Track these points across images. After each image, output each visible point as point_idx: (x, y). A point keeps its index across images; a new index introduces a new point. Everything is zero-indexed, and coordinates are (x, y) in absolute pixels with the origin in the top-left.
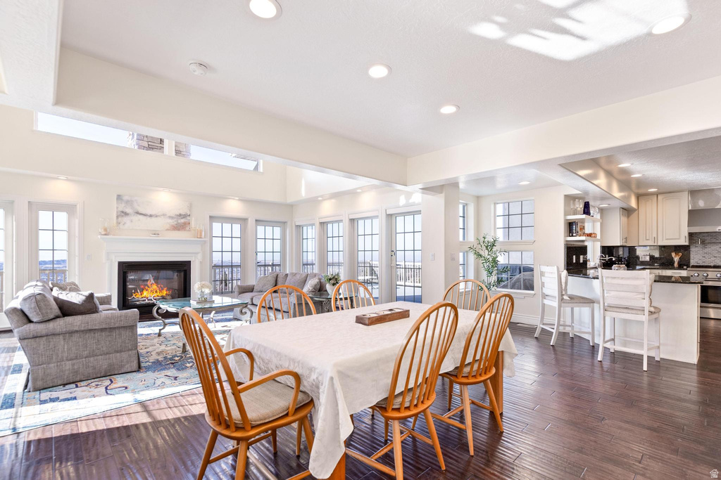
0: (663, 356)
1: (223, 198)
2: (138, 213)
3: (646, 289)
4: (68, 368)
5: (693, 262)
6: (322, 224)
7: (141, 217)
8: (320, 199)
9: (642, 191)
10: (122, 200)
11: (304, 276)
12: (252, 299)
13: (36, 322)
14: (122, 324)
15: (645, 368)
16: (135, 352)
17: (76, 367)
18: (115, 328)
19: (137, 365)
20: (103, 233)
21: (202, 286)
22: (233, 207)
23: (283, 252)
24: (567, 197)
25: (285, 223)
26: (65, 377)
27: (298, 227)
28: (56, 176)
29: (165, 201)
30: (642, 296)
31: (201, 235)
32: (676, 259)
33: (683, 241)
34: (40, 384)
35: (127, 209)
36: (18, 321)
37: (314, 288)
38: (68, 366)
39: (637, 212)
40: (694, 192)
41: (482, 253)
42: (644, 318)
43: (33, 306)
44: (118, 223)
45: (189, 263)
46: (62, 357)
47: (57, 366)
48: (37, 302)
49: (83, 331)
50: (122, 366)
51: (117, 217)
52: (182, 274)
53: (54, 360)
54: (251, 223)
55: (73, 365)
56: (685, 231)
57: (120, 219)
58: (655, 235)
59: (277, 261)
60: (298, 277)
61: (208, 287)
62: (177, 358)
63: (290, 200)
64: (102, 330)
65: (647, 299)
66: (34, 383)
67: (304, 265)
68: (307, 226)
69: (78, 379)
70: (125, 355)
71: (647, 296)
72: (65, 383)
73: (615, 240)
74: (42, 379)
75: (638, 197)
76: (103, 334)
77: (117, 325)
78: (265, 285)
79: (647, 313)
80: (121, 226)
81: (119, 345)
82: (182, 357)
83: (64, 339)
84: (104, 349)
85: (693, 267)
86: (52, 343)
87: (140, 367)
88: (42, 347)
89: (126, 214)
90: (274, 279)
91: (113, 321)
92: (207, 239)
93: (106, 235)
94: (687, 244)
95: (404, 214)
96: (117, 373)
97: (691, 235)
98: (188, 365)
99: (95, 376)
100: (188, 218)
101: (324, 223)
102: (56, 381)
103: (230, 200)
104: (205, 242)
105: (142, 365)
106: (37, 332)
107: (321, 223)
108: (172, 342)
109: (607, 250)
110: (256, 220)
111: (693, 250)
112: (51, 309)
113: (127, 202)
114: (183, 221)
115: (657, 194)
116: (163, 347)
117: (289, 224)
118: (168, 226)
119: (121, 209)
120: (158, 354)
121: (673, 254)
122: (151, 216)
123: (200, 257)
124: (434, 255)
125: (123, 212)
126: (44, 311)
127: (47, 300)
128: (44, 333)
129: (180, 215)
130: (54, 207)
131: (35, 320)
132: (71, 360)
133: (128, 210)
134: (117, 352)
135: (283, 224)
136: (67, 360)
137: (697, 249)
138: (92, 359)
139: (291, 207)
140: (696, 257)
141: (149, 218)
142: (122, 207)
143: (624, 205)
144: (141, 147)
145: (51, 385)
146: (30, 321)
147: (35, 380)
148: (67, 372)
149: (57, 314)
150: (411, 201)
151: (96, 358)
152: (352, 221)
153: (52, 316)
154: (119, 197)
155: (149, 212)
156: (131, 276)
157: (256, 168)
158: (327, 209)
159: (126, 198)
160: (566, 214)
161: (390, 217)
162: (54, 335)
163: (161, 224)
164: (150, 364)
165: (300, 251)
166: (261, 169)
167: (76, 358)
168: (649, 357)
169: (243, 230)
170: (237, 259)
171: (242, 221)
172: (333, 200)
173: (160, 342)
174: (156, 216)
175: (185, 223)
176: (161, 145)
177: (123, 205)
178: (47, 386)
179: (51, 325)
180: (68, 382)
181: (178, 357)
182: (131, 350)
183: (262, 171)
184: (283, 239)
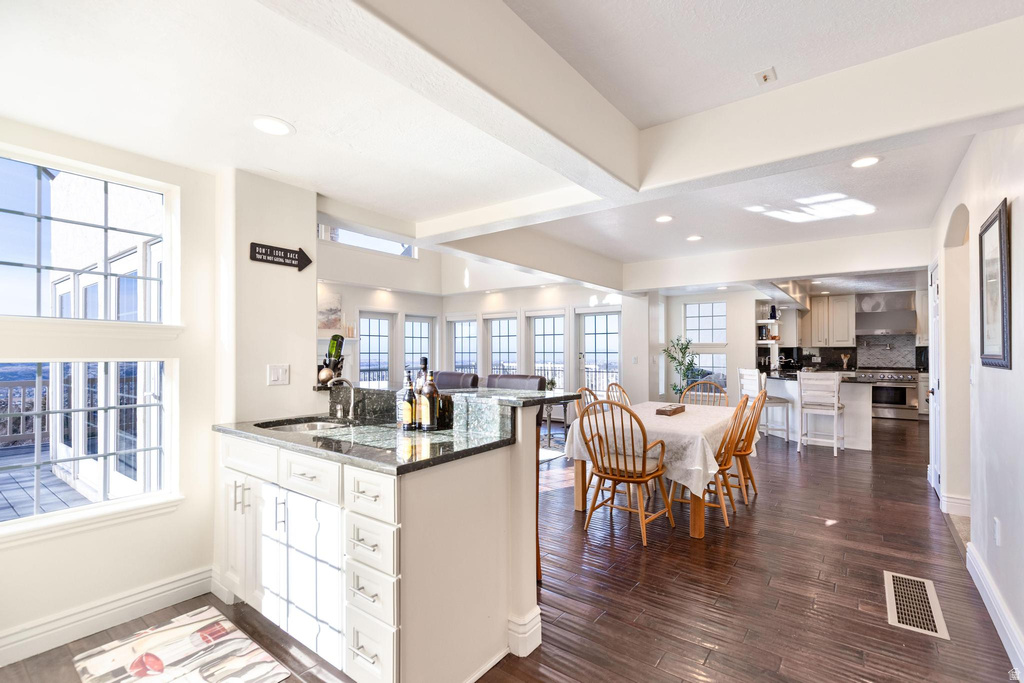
0: (846, 447)
1: (372, 289)
3: (836, 388)
5: (859, 364)
6: (486, 321)
9: (813, 293)
15: (835, 455)
22: (383, 300)
23: (431, 352)
24: (757, 301)
25: (433, 318)
27: (450, 323)
30: (832, 394)
31: (352, 334)
32: (845, 361)
33: (851, 343)
39: (809, 314)
40: (861, 296)
41: (675, 355)
42: (834, 412)
54: (401, 317)
56: (853, 334)
58: (826, 337)
65: (836, 397)
67: (456, 368)
68: (462, 322)
71: (836, 394)
73: (792, 342)
75: (812, 298)
79: (836, 408)
85: (860, 368)
94: (854, 346)
95: (595, 314)
97: (857, 337)
100: (339, 313)
101: (488, 319)
103: (378, 291)
104: (356, 342)
107: (484, 320)
109: (786, 352)
110: (405, 315)
111: (859, 351)
114: (333, 317)
115: (828, 296)
117: (439, 319)
121: (843, 356)
123: (350, 360)
124: (636, 359)
129: (331, 310)
135: (431, 320)
137: (862, 351)
139: (440, 300)
140: (863, 359)
143: (800, 308)
150: (604, 302)
152: (528, 319)
157: (408, 252)
158: (493, 305)
160: (757, 319)
161: (578, 316)
165: (451, 351)
166: (416, 254)
168: (838, 449)
169: (392, 327)
170: (384, 361)
171: (391, 316)
172: (500, 295)
175: (335, 320)
183: (416, 257)
184: (431, 338)
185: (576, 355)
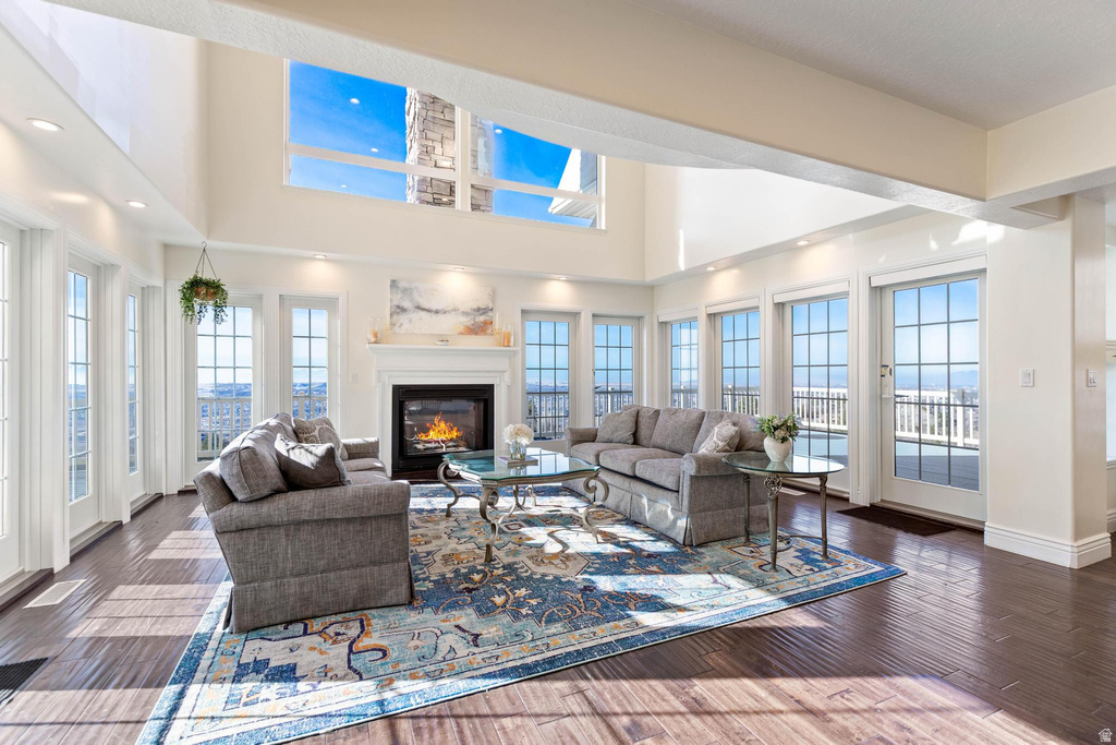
1: (540, 279)
2: (419, 308)
4: (292, 591)
6: (712, 316)
7: (423, 314)
8: (711, 269)
10: (397, 287)
11: (695, 415)
12: (597, 456)
13: (241, 502)
14: (382, 510)
16: (403, 565)
17: (305, 590)
18: (370, 518)
19: (408, 593)
20: (373, 340)
21: (517, 433)
22: (558, 294)
23: (637, 369)
25: (639, 318)
26: (289, 608)
27: (663, 324)
28: (310, 253)
29: (457, 286)
31: (509, 342)
34: (247, 619)
35: (405, 301)
36: (213, 498)
37: (728, 445)
38: (292, 585)
43: (235, 471)
44: (393, 325)
45: (491, 387)
46: (284, 569)
47: (276, 585)
48: (241, 463)
49: (316, 521)
50: (382, 593)
51: (392, 315)
52: (482, 405)
53: (271, 575)
54: (585, 319)
55: (302, 585)
57: (395, 317)
59: (627, 385)
60: (683, 417)
61: (526, 435)
62: (477, 577)
63: (650, 278)
64: (349, 520)
66: (238, 618)
67: (673, 392)
68: (680, 322)
69: (310, 613)
70: (387, 570)
72: (289, 619)
74: (252, 610)
76: (351, 527)
77: (372, 513)
78: (616, 430)
80: (397, 329)
81: (377, 550)
82: (485, 576)
83: (287, 535)
84: (353, 556)
86: (267, 543)
87: (412, 595)
88: (251, 548)
89: (403, 310)
90: (633, 420)
91: (365, 504)
92: (519, 348)
93: (376, 343)
95: (920, 284)
96: (372, 605)
98: (499, 600)
99: (337, 609)
100: (490, 313)
101: (715, 314)
102: (273, 613)
103: (553, 282)
104: (515, 353)
105: (418, 587)
106: (242, 521)
107: (709, 315)
108: (467, 533)
110: (594, 316)
112: (265, 477)
113: (405, 291)
114: (482, 318)
116: (452, 545)
117: (647, 319)
118: (461, 329)
119: (395, 303)
120: (447, 559)
122: (437, 312)
123: (507, 377)
125: (398, 307)
126: (252, 482)
127: (258, 460)
128: (253, 522)
129: (479, 309)
130: (312, 303)
131: (240, 497)
132: (298, 575)
133: (406, 304)
134: (373, 563)
135: (636, 321)
136: (292, 575)
138: (332, 575)
139: (650, 289)
141: (434, 316)
142: (398, 299)
144: (422, 202)
145: (266, 623)
146: (233, 499)
147: (240, 612)
148: (291, 599)
149: (275, 487)
151: (338, 573)
152: (780, 307)
153: (266, 492)
154: (394, 284)
155: (434, 307)
156: (413, 407)
158: (724, 288)
159: (402, 284)
162: (270, 526)
163: (451, 324)
164: (431, 585)
165: (667, 366)
166: (603, 223)
167: (307, 573)
169: (573, 332)
170: (562, 381)
171: (571, 317)
172: (735, 272)
173: (449, 531)
174: (445, 312)
175: (485, 323)
176: (451, 198)
177: (399, 296)
178: (259, 625)
179: (265, 509)
180: (294, 618)
181: (478, 572)
182: (398, 561)
183: (603, 227)
184: (637, 348)
185: (872, 366)
